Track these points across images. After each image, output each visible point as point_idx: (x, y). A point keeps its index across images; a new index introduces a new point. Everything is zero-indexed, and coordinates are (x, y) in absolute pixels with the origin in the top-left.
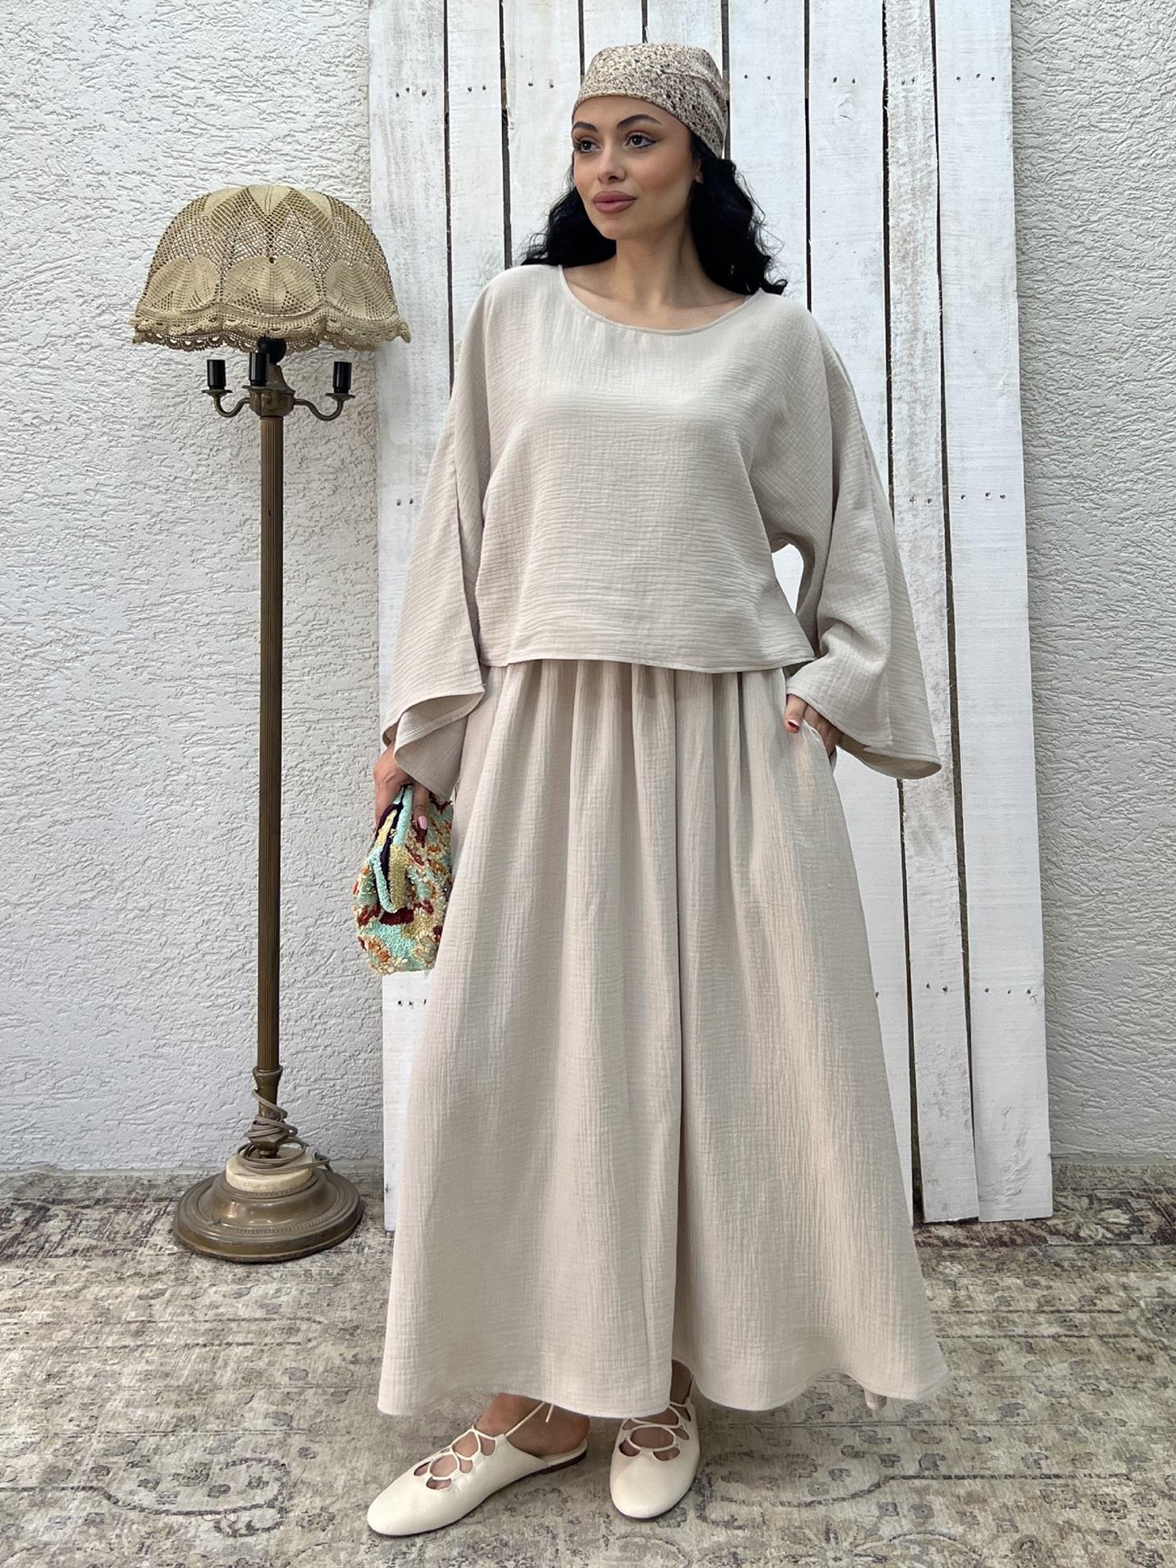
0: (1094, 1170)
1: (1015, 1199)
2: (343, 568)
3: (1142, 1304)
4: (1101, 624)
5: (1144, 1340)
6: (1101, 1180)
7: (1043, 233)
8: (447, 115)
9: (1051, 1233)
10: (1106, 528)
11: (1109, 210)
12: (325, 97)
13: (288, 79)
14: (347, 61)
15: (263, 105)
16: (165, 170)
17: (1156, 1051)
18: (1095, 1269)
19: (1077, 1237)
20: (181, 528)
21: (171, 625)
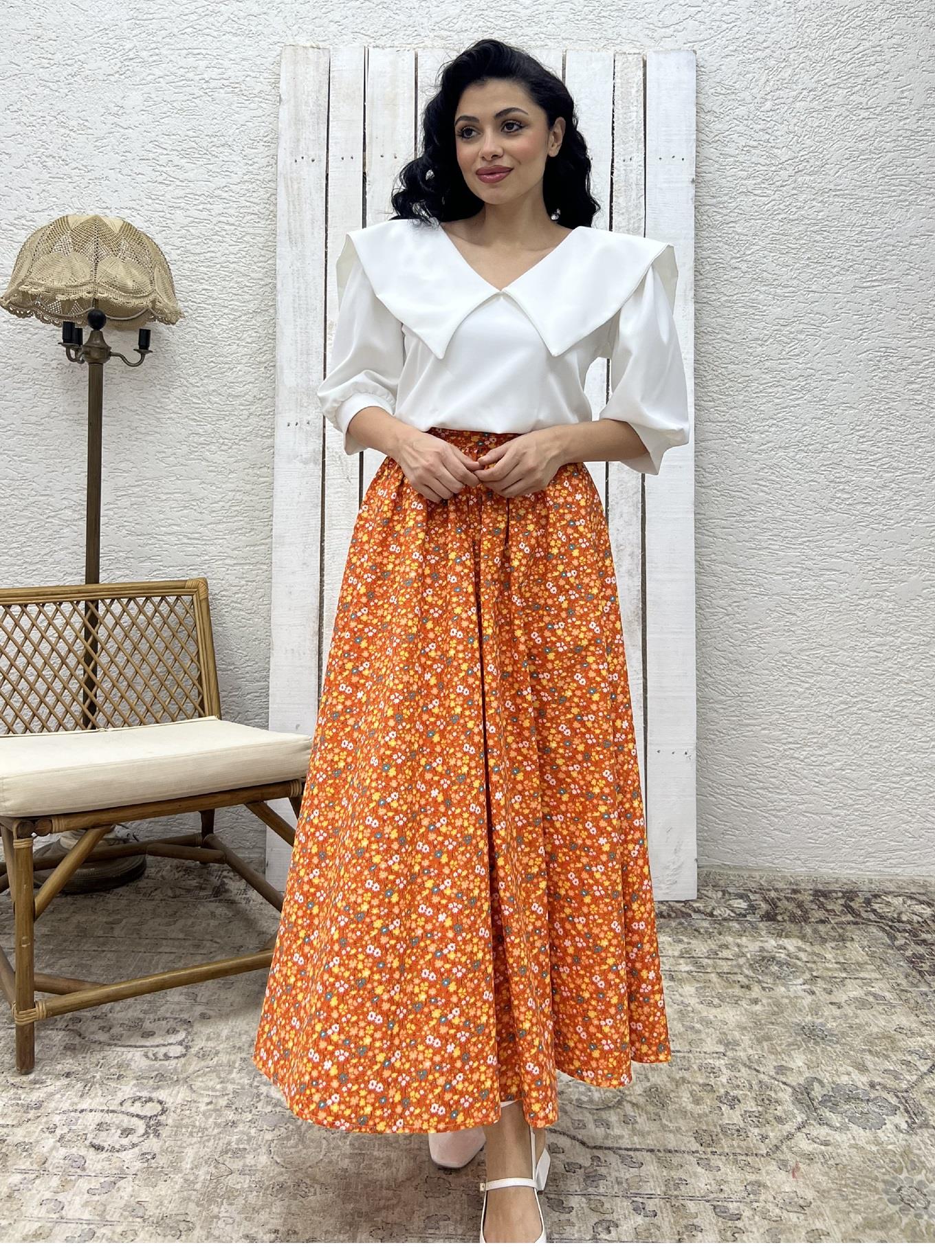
0: (728, 875)
1: (674, 886)
2: (253, 466)
3: (749, 956)
4: (745, 518)
5: (747, 976)
6: (732, 881)
7: (714, 261)
8: (327, 175)
9: (695, 911)
10: (751, 456)
11: (758, 247)
12: (250, 162)
13: (227, 150)
14: (265, 139)
15: (210, 167)
16: (146, 207)
17: (772, 799)
18: (720, 934)
19: (711, 915)
20: (149, 438)
21: (141, 499)
